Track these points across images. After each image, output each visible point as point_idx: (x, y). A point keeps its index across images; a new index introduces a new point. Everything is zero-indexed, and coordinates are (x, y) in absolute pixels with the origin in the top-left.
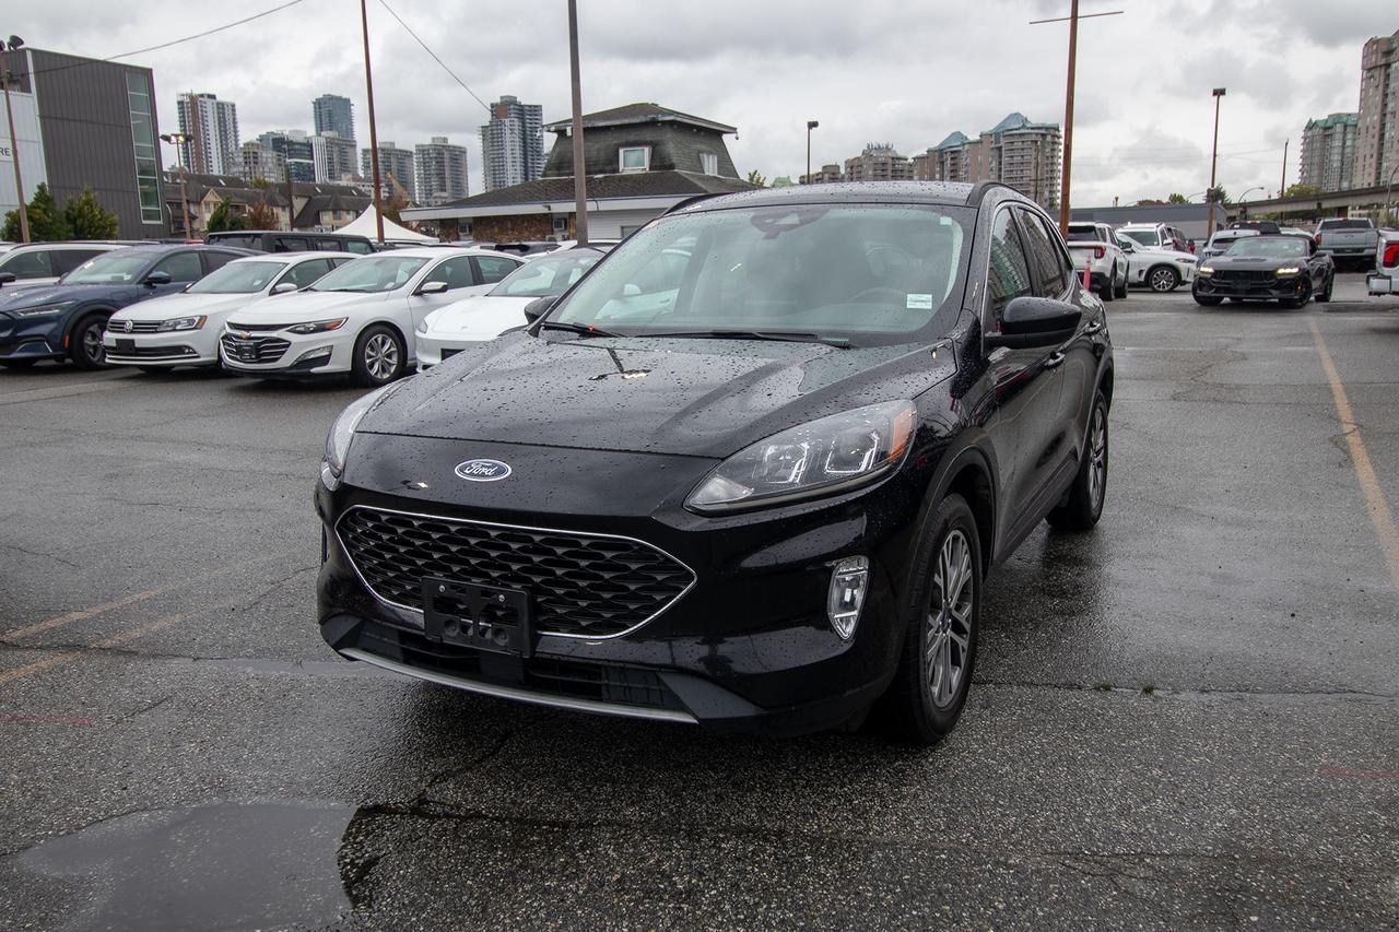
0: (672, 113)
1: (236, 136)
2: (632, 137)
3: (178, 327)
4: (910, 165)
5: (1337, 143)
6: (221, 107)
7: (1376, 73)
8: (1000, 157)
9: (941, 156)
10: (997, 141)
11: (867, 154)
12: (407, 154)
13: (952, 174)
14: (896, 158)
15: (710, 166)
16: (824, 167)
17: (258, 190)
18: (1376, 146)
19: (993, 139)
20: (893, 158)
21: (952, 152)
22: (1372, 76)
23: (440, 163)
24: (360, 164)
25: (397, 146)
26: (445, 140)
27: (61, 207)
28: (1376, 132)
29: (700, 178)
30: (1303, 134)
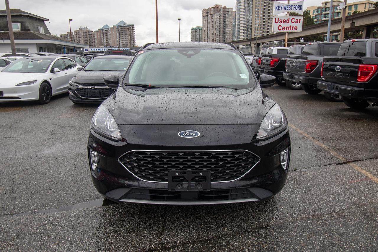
2: (14, 20)
4: (94, 33)
5: (198, 34)
7: (205, 17)
8: (119, 32)
9: (102, 31)
10: (118, 28)
11: (81, 29)
13: (106, 36)
14: (89, 31)
15: (42, 31)
16: (68, 32)
18: (207, 35)
19: (117, 27)
21: (106, 30)
22: (205, 18)
28: (206, 31)
29: (39, 34)
30: (191, 31)
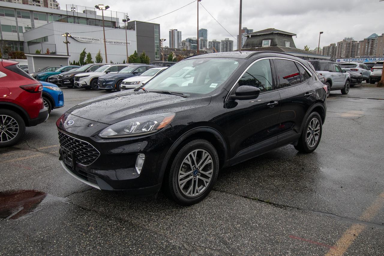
0: (278, 31)
1: (181, 39)
2: (266, 37)
3: (134, 84)
4: (358, 43)
6: (178, 32)
9: (368, 41)
11: (344, 40)
12: (219, 43)
13: (371, 46)
15: (288, 45)
16: (331, 44)
17: (183, 52)
20: (353, 42)
21: (372, 39)
23: (227, 45)
24: (208, 45)
25: (217, 41)
26: (228, 39)
27: (139, 56)
